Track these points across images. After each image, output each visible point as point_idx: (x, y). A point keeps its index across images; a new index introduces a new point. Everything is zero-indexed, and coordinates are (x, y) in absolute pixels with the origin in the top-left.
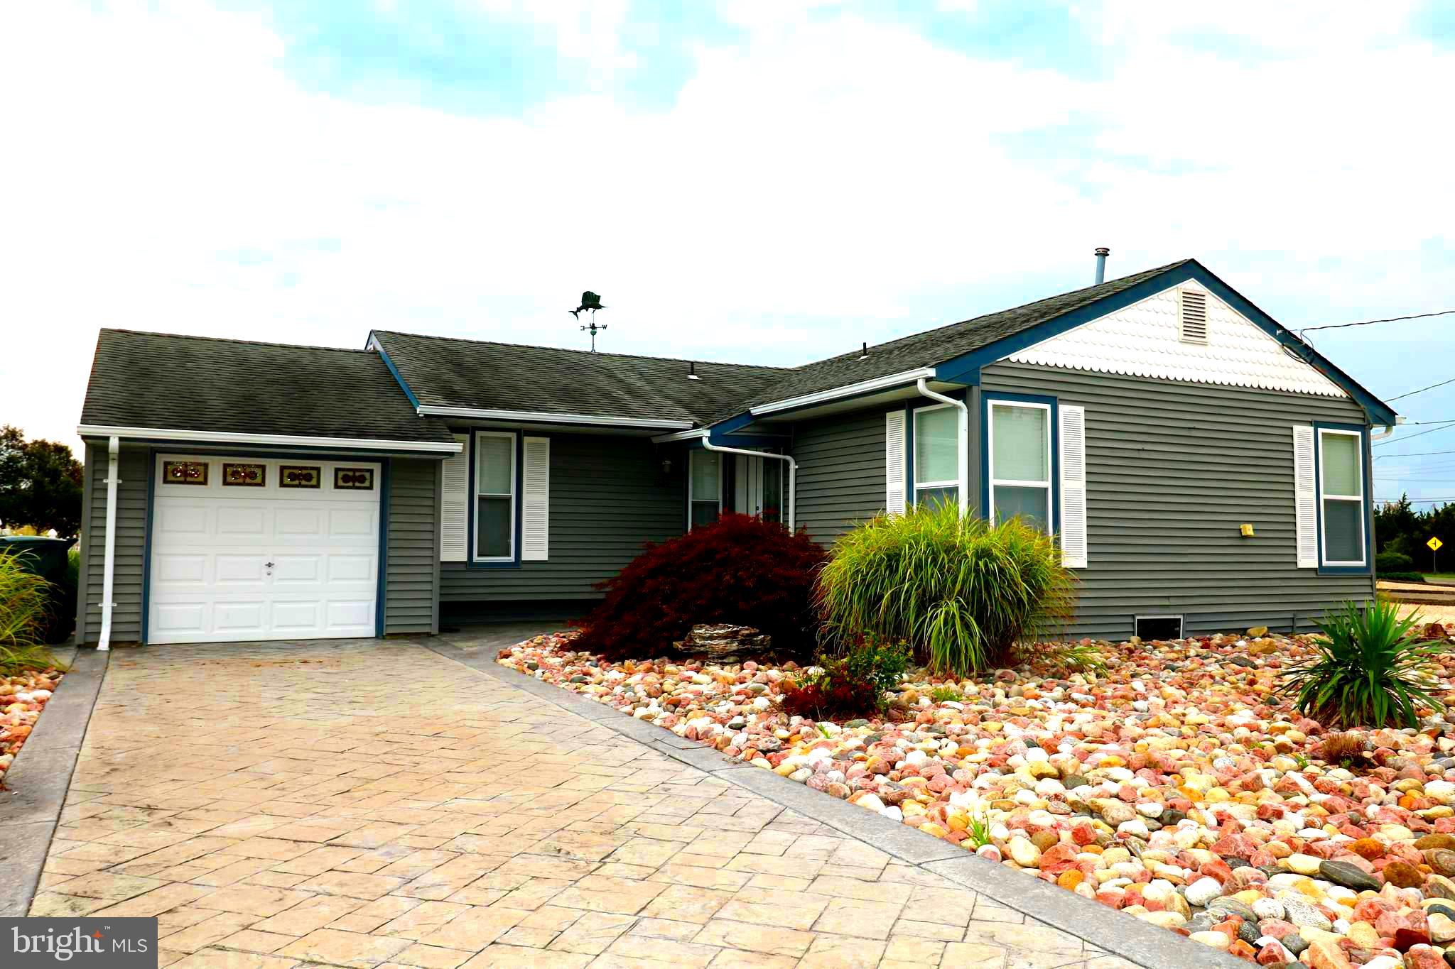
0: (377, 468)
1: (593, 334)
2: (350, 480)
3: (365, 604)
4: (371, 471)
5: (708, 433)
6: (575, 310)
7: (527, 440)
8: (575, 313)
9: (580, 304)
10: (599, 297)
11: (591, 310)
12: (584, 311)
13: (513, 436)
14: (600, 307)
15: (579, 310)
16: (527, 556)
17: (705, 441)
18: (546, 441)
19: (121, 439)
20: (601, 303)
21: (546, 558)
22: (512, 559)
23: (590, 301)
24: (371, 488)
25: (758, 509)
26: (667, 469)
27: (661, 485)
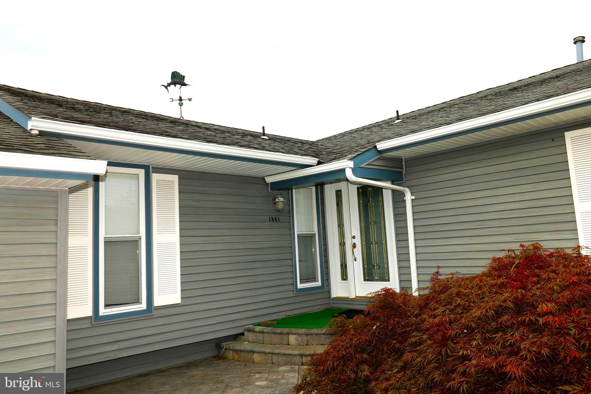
1: (181, 105)
5: (351, 164)
6: (166, 85)
7: (155, 177)
8: (166, 87)
9: (170, 81)
10: (184, 77)
11: (178, 86)
12: (172, 86)
13: (141, 172)
14: (185, 85)
15: (169, 85)
16: (159, 301)
17: (349, 174)
18: (175, 178)
20: (186, 81)
21: (179, 301)
22: (143, 306)
23: (178, 79)
25: (354, 237)
26: (280, 206)
27: (274, 220)
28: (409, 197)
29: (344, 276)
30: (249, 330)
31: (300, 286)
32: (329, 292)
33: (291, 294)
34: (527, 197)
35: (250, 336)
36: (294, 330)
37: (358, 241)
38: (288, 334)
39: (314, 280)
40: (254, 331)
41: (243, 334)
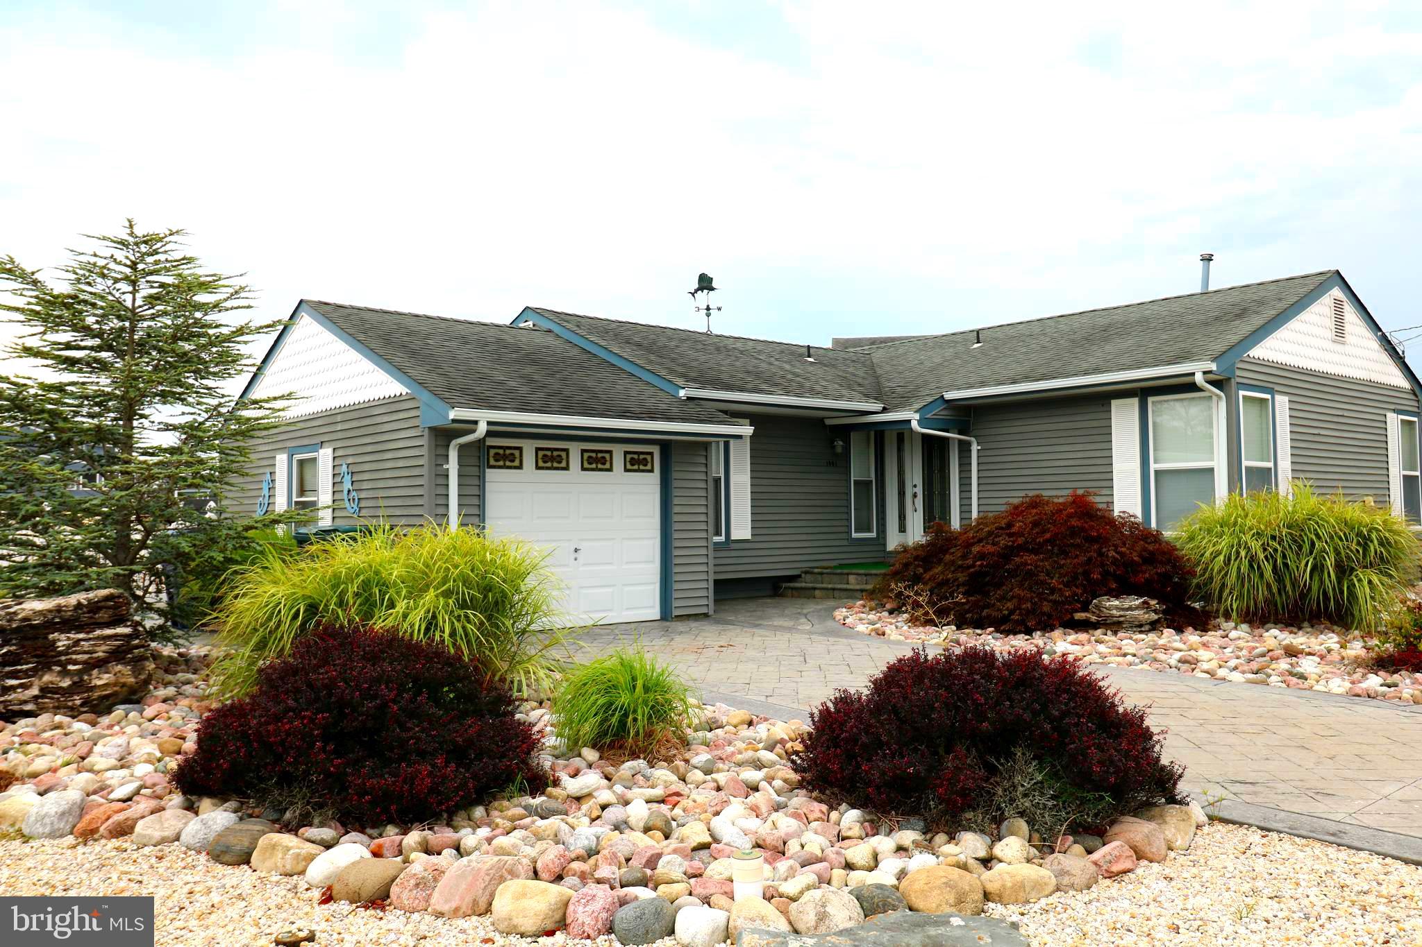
0: (656, 450)
1: (708, 315)
2: (637, 463)
3: (651, 587)
4: (651, 454)
5: (917, 416)
6: (693, 291)
8: (693, 295)
9: (697, 286)
10: (712, 279)
11: (706, 291)
12: (699, 292)
14: (712, 289)
15: (696, 291)
16: (735, 535)
17: (914, 424)
19: (489, 423)
20: (714, 285)
21: (749, 537)
22: (722, 538)
23: (705, 283)
24: (652, 471)
25: (915, 486)
26: (839, 450)
27: (831, 464)
28: (975, 448)
29: (902, 529)
30: (806, 573)
31: (854, 535)
32: (885, 545)
33: (845, 543)
34: (1080, 455)
35: (808, 577)
36: (854, 571)
37: (919, 490)
38: (848, 574)
39: (869, 530)
40: (812, 573)
41: (799, 576)
